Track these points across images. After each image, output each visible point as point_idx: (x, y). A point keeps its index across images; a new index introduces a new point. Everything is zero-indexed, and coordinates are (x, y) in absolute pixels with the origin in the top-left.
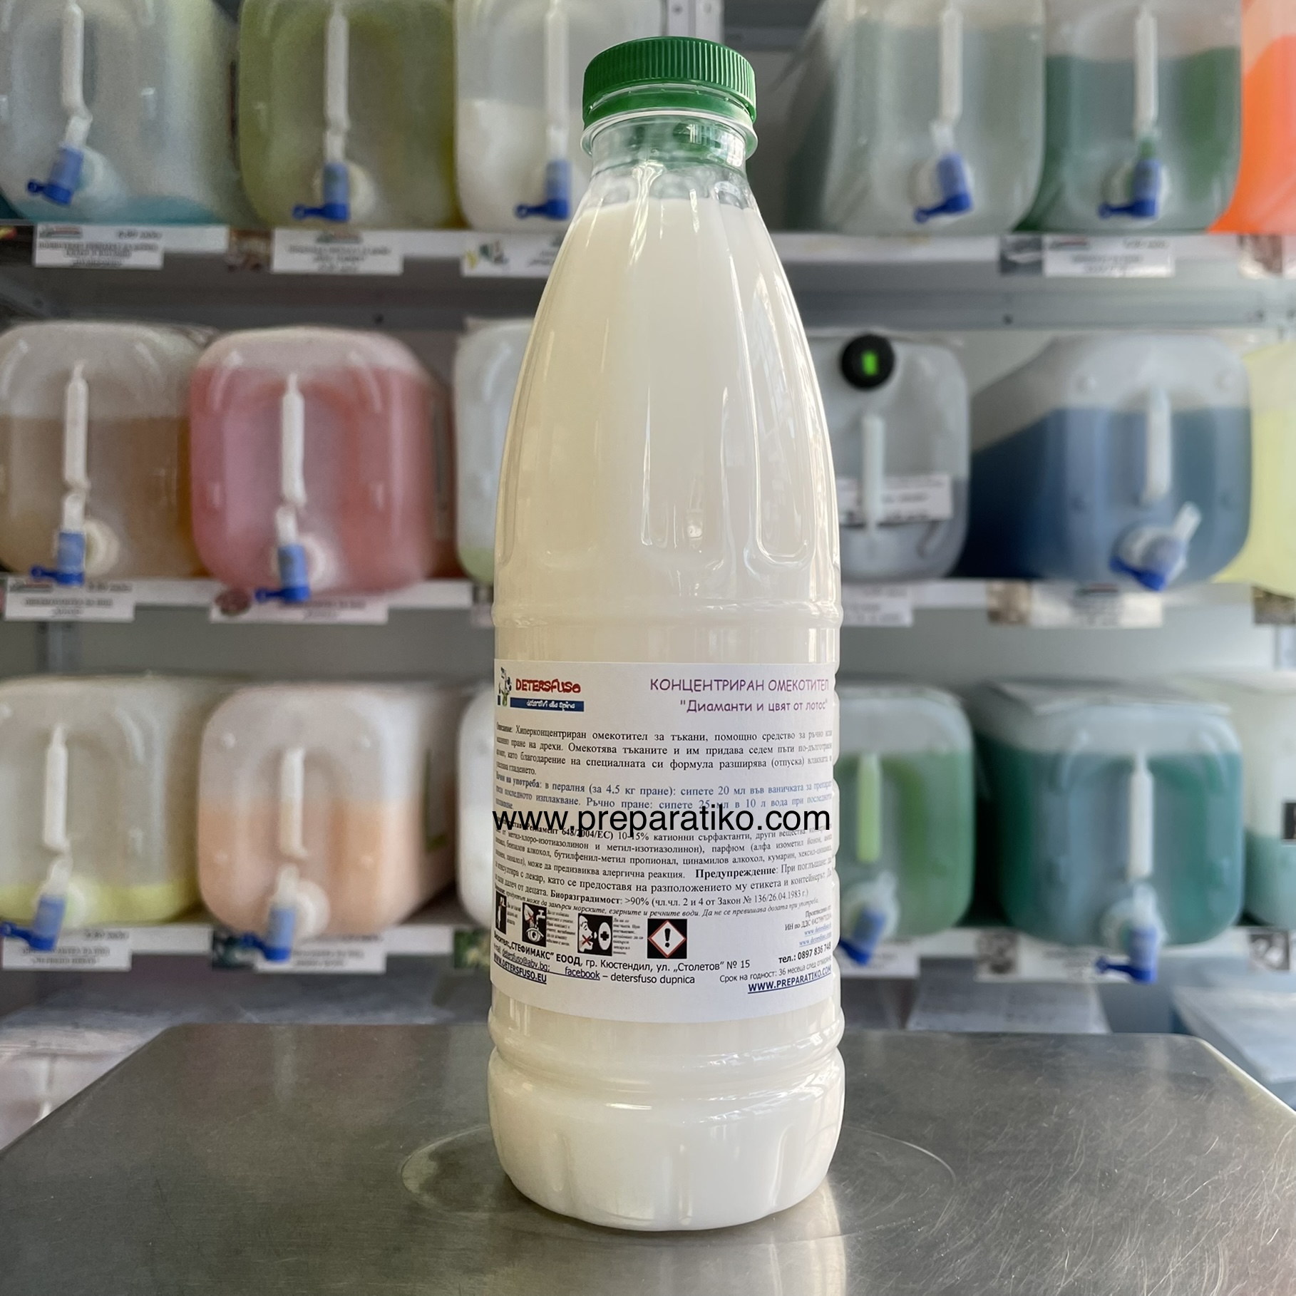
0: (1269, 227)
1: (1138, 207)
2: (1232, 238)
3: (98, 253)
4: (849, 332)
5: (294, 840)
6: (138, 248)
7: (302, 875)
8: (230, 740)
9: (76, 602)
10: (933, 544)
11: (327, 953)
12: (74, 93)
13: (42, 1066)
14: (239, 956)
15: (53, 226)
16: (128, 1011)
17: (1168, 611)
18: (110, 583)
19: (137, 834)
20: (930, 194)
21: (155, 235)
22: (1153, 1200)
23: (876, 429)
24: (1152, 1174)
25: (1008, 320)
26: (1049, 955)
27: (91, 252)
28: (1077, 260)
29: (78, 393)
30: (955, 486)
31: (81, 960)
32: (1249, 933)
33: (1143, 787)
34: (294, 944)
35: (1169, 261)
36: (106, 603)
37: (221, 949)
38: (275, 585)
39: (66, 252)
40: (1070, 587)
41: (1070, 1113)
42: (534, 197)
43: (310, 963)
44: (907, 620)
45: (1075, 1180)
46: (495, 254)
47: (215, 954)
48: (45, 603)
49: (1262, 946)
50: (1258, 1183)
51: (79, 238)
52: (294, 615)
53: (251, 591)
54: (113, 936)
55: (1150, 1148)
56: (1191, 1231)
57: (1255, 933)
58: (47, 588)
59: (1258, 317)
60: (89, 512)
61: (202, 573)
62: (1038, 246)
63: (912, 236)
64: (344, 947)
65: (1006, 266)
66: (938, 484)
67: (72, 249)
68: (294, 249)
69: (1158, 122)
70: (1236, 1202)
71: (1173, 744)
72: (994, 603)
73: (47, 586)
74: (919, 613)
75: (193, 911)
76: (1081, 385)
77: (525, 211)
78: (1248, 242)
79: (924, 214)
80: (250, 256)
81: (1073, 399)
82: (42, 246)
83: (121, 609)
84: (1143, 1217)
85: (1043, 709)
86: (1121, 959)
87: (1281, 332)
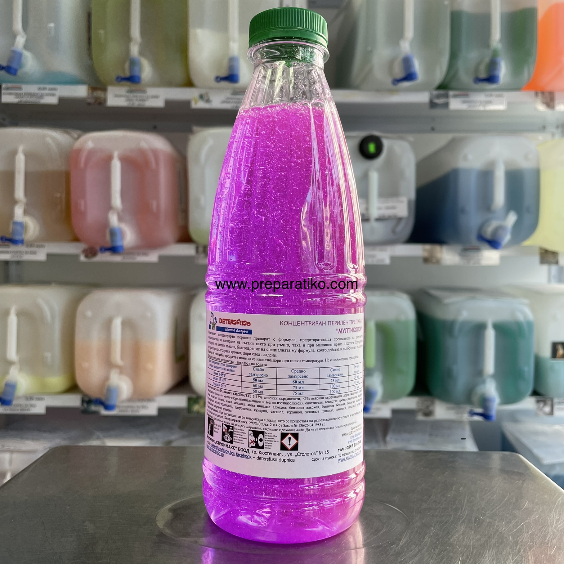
0: (549, 88)
1: (491, 79)
2: (532, 93)
3: (29, 97)
4: (363, 134)
5: (117, 357)
6: (47, 95)
7: (121, 373)
8: (89, 313)
9: (21, 252)
10: (399, 228)
11: (132, 407)
12: (18, 25)
13: (7, 456)
14: (93, 408)
15: (9, 85)
16: (45, 431)
17: (502, 258)
18: (36, 244)
19: (48, 355)
20: (399, 72)
21: (55, 89)
22: (499, 532)
23: (374, 177)
24: (498, 520)
25: (433, 129)
26: (448, 409)
27: (26, 96)
28: (464, 102)
29: (21, 160)
30: (409, 202)
31: (23, 410)
32: (536, 399)
33: (490, 336)
34: (118, 404)
35: (504, 103)
36: (34, 253)
37: (85, 405)
38: (109, 245)
39: (15, 97)
40: (459, 247)
41: (460, 489)
42: (224, 73)
43: (124, 411)
44: (387, 261)
45: (464, 522)
46: (206, 98)
47: (83, 407)
48: (7, 252)
49: (541, 405)
50: (546, 524)
51: (21, 90)
52: (117, 258)
53: (98, 248)
54: (38, 399)
55: (497, 507)
56: (516, 547)
57: (539, 399)
58: (8, 246)
59: (543, 128)
60: (26, 212)
61: (76, 239)
62: (447, 96)
63: (391, 91)
64: (139, 404)
65: (432, 105)
66: (402, 202)
67: (17, 95)
68: (117, 96)
69: (501, 40)
70: (536, 533)
71: (504, 316)
72: (426, 254)
73: (8, 245)
74: (393, 259)
75: (73, 388)
76: (465, 158)
77: (219, 79)
78: (540, 95)
79: (397, 81)
80: (97, 99)
81: (462, 164)
82: (5, 94)
83: (41, 256)
84: (494, 540)
85: (447, 301)
86: (480, 410)
87: (553, 135)
